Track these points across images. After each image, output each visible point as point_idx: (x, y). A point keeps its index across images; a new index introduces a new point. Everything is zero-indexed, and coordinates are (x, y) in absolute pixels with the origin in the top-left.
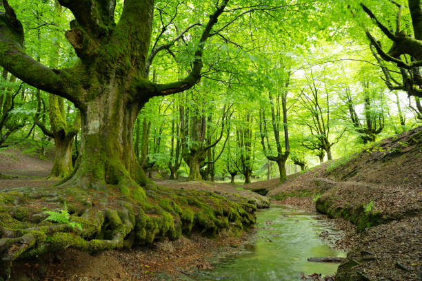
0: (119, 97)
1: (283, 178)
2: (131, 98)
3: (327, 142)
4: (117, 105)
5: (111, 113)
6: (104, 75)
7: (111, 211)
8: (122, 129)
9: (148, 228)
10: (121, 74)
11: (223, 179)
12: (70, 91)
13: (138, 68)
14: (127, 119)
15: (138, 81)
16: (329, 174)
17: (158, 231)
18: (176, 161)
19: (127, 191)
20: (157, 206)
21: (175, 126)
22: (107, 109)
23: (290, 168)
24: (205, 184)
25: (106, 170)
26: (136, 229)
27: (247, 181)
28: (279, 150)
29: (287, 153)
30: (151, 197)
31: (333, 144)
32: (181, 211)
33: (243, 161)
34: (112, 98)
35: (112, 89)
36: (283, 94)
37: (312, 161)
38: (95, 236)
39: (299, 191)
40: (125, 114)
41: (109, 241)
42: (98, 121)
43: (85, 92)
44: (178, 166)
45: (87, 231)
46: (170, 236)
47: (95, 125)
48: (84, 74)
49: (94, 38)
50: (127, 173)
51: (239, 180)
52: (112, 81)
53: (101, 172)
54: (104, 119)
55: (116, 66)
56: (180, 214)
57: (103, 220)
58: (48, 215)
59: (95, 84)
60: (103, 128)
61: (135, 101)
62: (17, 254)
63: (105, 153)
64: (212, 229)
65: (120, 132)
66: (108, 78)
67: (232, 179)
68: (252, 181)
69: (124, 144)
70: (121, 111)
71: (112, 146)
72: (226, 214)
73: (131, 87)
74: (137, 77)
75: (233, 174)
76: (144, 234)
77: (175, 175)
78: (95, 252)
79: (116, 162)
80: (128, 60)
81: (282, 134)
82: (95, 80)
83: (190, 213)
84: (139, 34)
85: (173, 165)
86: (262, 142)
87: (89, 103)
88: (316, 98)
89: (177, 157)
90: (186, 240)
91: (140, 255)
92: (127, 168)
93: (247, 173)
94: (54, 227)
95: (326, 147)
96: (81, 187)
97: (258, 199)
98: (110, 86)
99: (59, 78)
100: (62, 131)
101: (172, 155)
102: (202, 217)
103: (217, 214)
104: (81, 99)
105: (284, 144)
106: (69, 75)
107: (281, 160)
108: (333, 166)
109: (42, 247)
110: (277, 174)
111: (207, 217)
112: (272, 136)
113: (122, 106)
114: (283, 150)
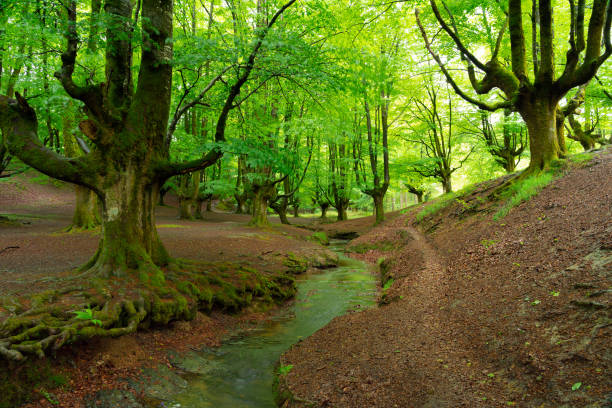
0: (137, 183)
1: (380, 219)
2: (150, 181)
3: (446, 167)
4: (135, 192)
5: (129, 200)
6: (121, 164)
8: (142, 213)
9: (162, 312)
10: (138, 160)
12: (87, 180)
13: (156, 148)
14: (147, 201)
15: (156, 163)
17: (172, 314)
19: (145, 276)
20: (174, 290)
22: (125, 196)
25: (126, 255)
26: (150, 314)
27: (341, 217)
28: (376, 181)
29: (386, 186)
30: (170, 279)
31: (454, 169)
32: (199, 291)
33: (336, 190)
34: (129, 185)
35: (129, 175)
38: (113, 326)
40: (144, 196)
41: (124, 329)
42: (116, 208)
43: (102, 180)
45: (106, 323)
46: (183, 317)
47: (114, 211)
48: (101, 161)
49: (107, 127)
50: (147, 257)
52: (128, 169)
53: (122, 258)
54: (123, 206)
55: (133, 153)
56: (198, 295)
57: (120, 310)
59: (111, 171)
60: (122, 215)
61: (154, 182)
63: (125, 240)
64: (232, 307)
65: (139, 217)
66: (124, 166)
67: (324, 213)
69: (144, 227)
70: (140, 196)
71: (131, 232)
72: (249, 290)
73: (148, 171)
74: (154, 159)
75: (325, 207)
76: (158, 317)
78: (117, 337)
79: (136, 247)
80: (144, 146)
82: (112, 167)
83: (209, 294)
84: (155, 115)
87: (107, 190)
90: (205, 318)
91: (157, 335)
92: (147, 251)
93: (341, 206)
95: (445, 174)
96: (102, 277)
98: (127, 173)
99: (76, 170)
102: (221, 297)
103: (239, 292)
104: (99, 187)
106: (85, 165)
107: (377, 195)
108: (423, 213)
111: (228, 296)
113: (140, 191)
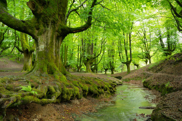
0: (53, 34)
1: (129, 72)
2: (59, 34)
3: (149, 55)
4: (52, 38)
5: (49, 41)
6: (46, 24)
7: (51, 86)
8: (55, 49)
9: (67, 94)
10: (54, 23)
11: (101, 72)
12: (30, 31)
13: (62, 20)
14: (57, 44)
15: (62, 26)
16: (150, 70)
17: (72, 95)
18: (80, 64)
19: (58, 77)
20: (71, 84)
21: (80, 48)
22: (47, 39)
23: (132, 67)
24: (93, 74)
25: (48, 68)
26: (62, 94)
27: (112, 73)
28: (127, 59)
29: (131, 60)
30: (68, 80)
31: (152, 56)
32: (82, 86)
33: (111, 64)
34: (50, 34)
35: (50, 29)
36: (129, 33)
37: (142, 64)
38: (43, 97)
39: (136, 77)
40: (56, 42)
41: (50, 100)
42: (43, 45)
43: (37, 31)
44: (81, 66)
45: (40, 95)
46: (77, 97)
47: (42, 47)
48: (36, 23)
50: (58, 69)
51: (109, 72)
52: (49, 26)
53: (46, 69)
54: (47, 44)
55: (51, 19)
56: (82, 87)
57: (47, 90)
58: (22, 88)
59: (42, 27)
60: (46, 48)
61: (61, 36)
62: (8, 105)
63: (47, 60)
64: (96, 94)
65: (54, 50)
66: (48, 25)
67: (106, 72)
68: (115, 73)
69: (56, 56)
70: (54, 41)
71: (50, 57)
72: (102, 88)
73: (59, 29)
74: (61, 24)
75: (106, 70)
76: (65, 96)
77: (79, 70)
78: (44, 104)
79: (52, 64)
80: (57, 16)
81: (129, 51)
82: (42, 25)
83: (87, 87)
84: (62, 4)
85: (79, 65)
86: (120, 55)
87: (39, 37)
88: (145, 35)
89: (80, 62)
90: (85, 99)
91: (64, 106)
92: (57, 67)
93: (112, 69)
94: (25, 93)
95: (149, 58)
96: (36, 76)
97: (117, 81)
98: (49, 29)
99: (24, 24)
100: (27, 50)
101: (78, 61)
102: (92, 89)
103: (99, 88)
104: (35, 35)
105: (130, 56)
106: (29, 23)
107: (128, 63)
108: (151, 66)
109: (19, 102)
110: (126, 70)
111: (94, 89)
112: (124, 53)
113: (54, 38)
114: (129, 59)
